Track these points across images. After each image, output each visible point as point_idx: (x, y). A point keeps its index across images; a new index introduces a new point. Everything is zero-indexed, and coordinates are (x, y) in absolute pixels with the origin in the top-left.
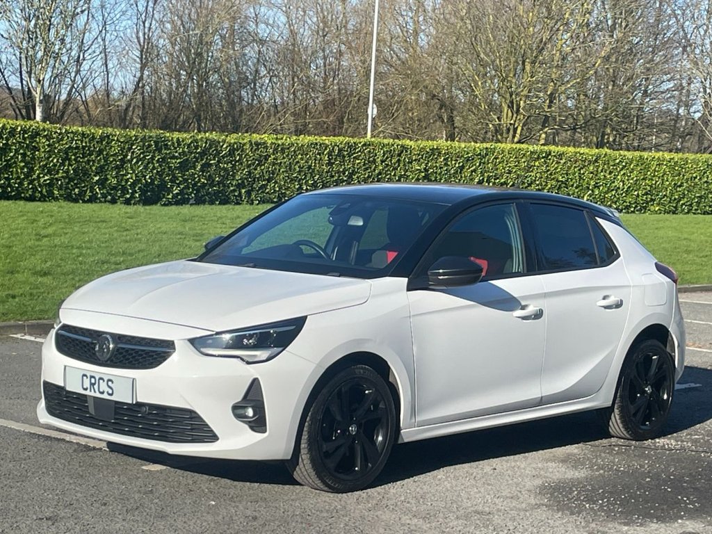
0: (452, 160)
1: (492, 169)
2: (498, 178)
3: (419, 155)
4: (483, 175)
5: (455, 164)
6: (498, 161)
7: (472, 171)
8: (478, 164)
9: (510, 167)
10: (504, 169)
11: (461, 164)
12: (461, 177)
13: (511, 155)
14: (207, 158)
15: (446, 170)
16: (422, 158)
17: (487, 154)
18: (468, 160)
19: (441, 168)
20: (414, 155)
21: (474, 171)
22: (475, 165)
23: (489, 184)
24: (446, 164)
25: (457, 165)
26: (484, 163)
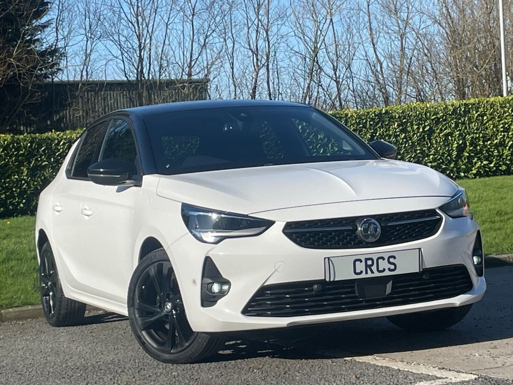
0: (412, 125)
1: (477, 129)
2: (489, 140)
3: (359, 124)
4: (464, 139)
5: (418, 128)
6: (485, 118)
7: (447, 135)
8: (453, 125)
9: (505, 123)
10: (496, 127)
11: (428, 128)
12: (432, 144)
13: (506, 109)
14: (37, 160)
15: (405, 138)
16: (364, 127)
17: (467, 112)
18: (437, 121)
19: (396, 136)
20: (353, 125)
21: (451, 134)
22: (450, 126)
23: (475, 147)
24: (404, 131)
25: (421, 130)
26: (463, 123)
